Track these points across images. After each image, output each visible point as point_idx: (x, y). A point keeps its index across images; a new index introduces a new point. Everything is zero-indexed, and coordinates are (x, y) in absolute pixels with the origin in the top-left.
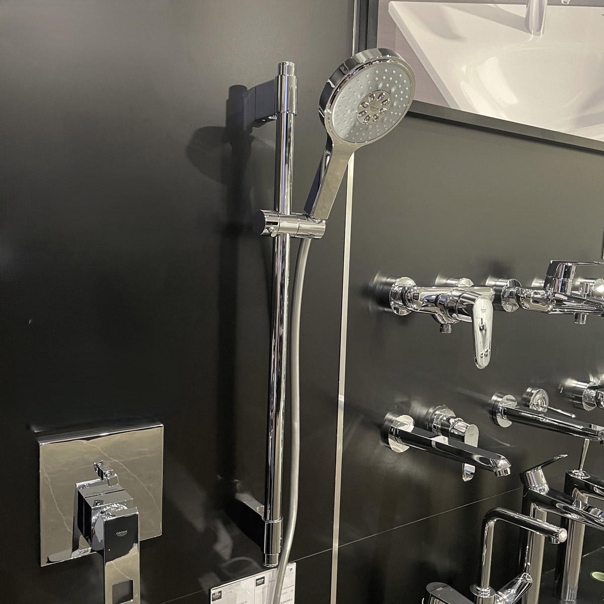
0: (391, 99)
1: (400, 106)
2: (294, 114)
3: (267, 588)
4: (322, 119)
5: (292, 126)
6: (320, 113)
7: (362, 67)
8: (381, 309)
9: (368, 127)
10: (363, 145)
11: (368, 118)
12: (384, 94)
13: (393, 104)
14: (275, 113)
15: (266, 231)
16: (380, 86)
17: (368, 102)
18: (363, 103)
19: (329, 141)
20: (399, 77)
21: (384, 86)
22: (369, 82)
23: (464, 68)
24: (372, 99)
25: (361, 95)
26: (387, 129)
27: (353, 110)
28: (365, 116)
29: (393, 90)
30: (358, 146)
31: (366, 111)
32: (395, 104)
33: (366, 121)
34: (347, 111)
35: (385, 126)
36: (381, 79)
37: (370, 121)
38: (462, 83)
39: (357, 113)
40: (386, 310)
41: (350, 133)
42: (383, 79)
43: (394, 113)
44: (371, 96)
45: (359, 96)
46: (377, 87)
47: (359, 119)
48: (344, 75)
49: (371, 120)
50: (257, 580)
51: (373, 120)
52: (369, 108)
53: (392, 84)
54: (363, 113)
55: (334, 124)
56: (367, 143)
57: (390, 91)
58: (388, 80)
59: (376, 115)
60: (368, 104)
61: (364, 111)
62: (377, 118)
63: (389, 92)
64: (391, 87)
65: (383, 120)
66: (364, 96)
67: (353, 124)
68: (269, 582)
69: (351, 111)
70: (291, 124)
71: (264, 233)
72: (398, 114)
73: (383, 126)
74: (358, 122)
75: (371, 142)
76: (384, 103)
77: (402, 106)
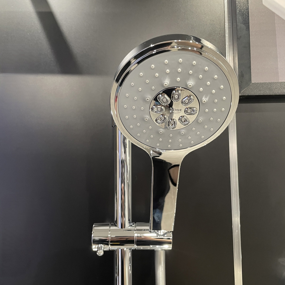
1: (216, 101)
16: (166, 82)
20: (193, 65)
22: (148, 81)
42: (167, 74)
46: (162, 85)
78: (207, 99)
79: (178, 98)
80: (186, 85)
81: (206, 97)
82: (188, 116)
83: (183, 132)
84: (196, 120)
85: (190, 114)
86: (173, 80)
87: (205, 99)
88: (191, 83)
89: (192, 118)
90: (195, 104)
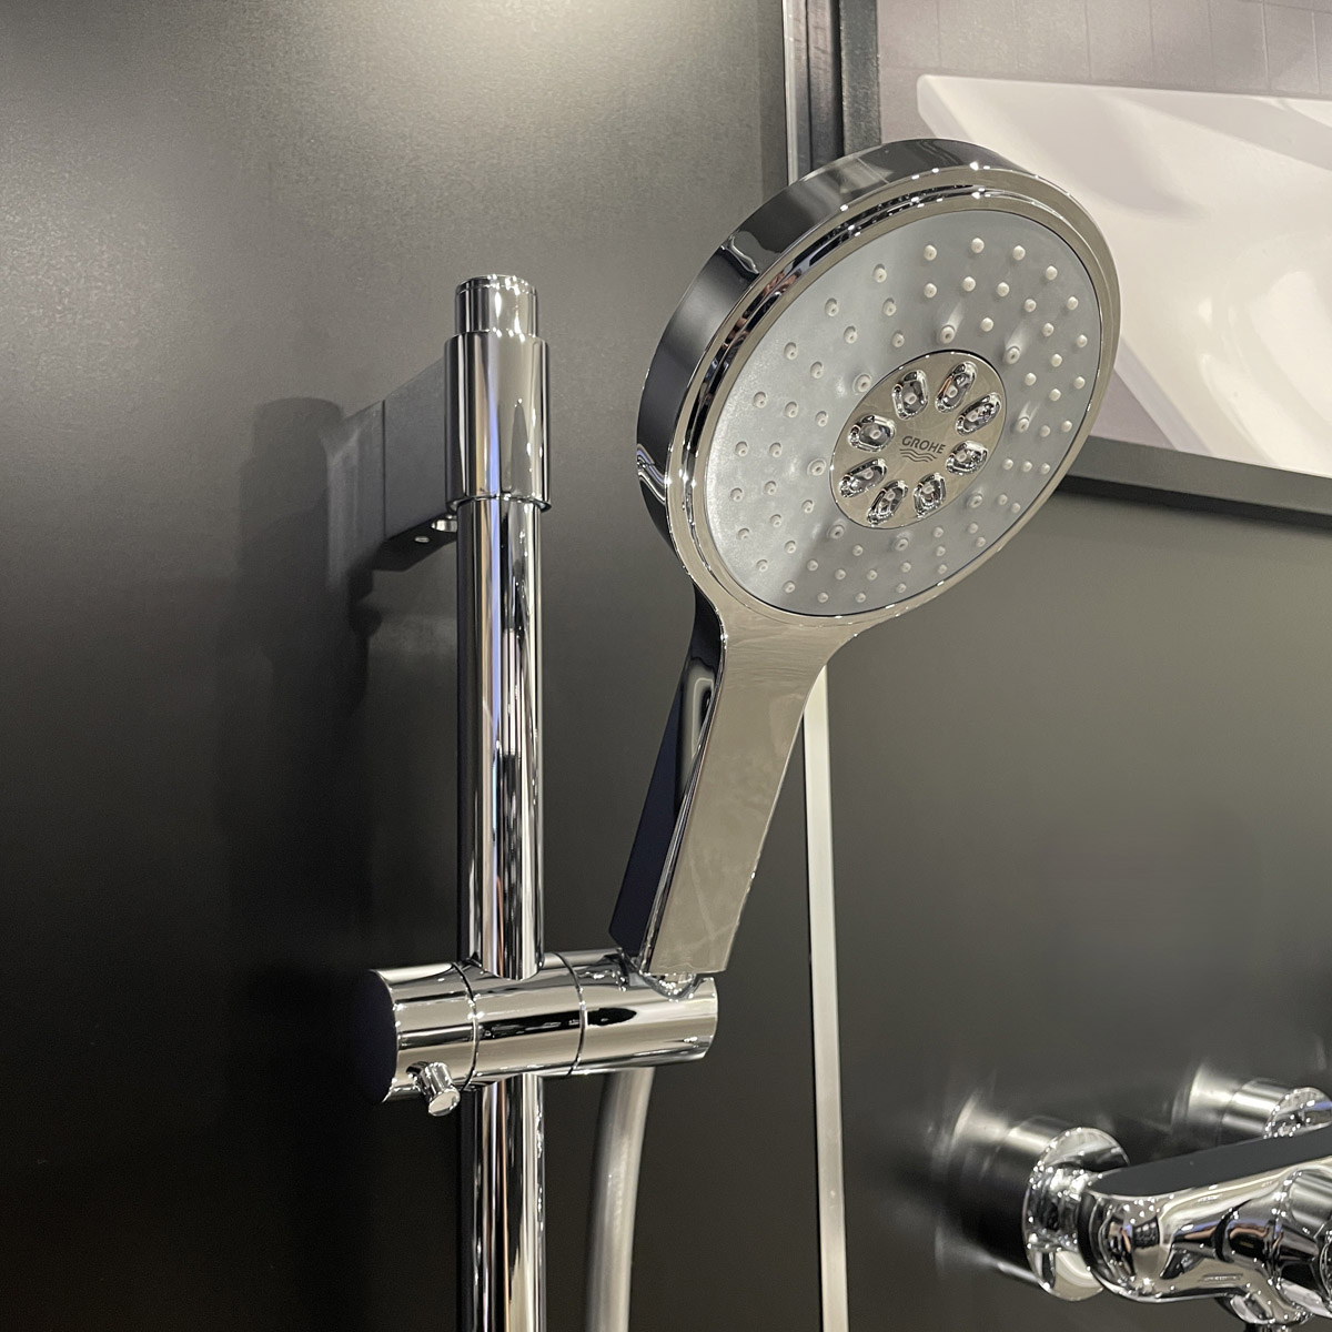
0: (1004, 396)
1: (1047, 430)
2: (536, 503)
4: (659, 512)
5: (529, 554)
6: (643, 485)
7: (835, 240)
8: (985, 1259)
9: (893, 542)
10: (868, 621)
11: (890, 496)
12: (970, 369)
13: (1014, 422)
14: (448, 504)
15: (401, 1082)
16: (951, 326)
17: (890, 416)
18: (861, 422)
19: (706, 620)
20: (1044, 280)
21: (971, 326)
22: (892, 310)
23: (1205, 310)
24: (911, 398)
25: (853, 377)
26: (986, 538)
27: (810, 460)
28: (876, 489)
29: (1016, 346)
30: (844, 630)
31: (881, 464)
32: (1025, 420)
33: (880, 513)
34: (781, 466)
35: (975, 527)
36: (953, 289)
37: (900, 509)
38: (1205, 359)
39: (832, 477)
40: (1003, 1266)
41: (803, 575)
42: (963, 293)
43: (1018, 468)
44: (907, 383)
45: (841, 389)
46: (935, 334)
47: (846, 502)
48: (751, 278)
49: (907, 503)
51: (919, 507)
52: (896, 443)
53: (1012, 315)
54: (867, 474)
55: (718, 536)
56: (893, 611)
57: (1001, 353)
58: (986, 298)
59: (930, 478)
60: (890, 424)
61: (869, 464)
62: (937, 493)
63: (997, 361)
64: (1004, 330)
65: (967, 499)
66: (869, 382)
67: (816, 531)
69: (804, 468)
70: (522, 547)
71: (393, 1095)
72: (1037, 471)
73: (967, 528)
74: (841, 520)
75: (908, 606)
76: (973, 417)
77: (1058, 430)
83: (904, 541)
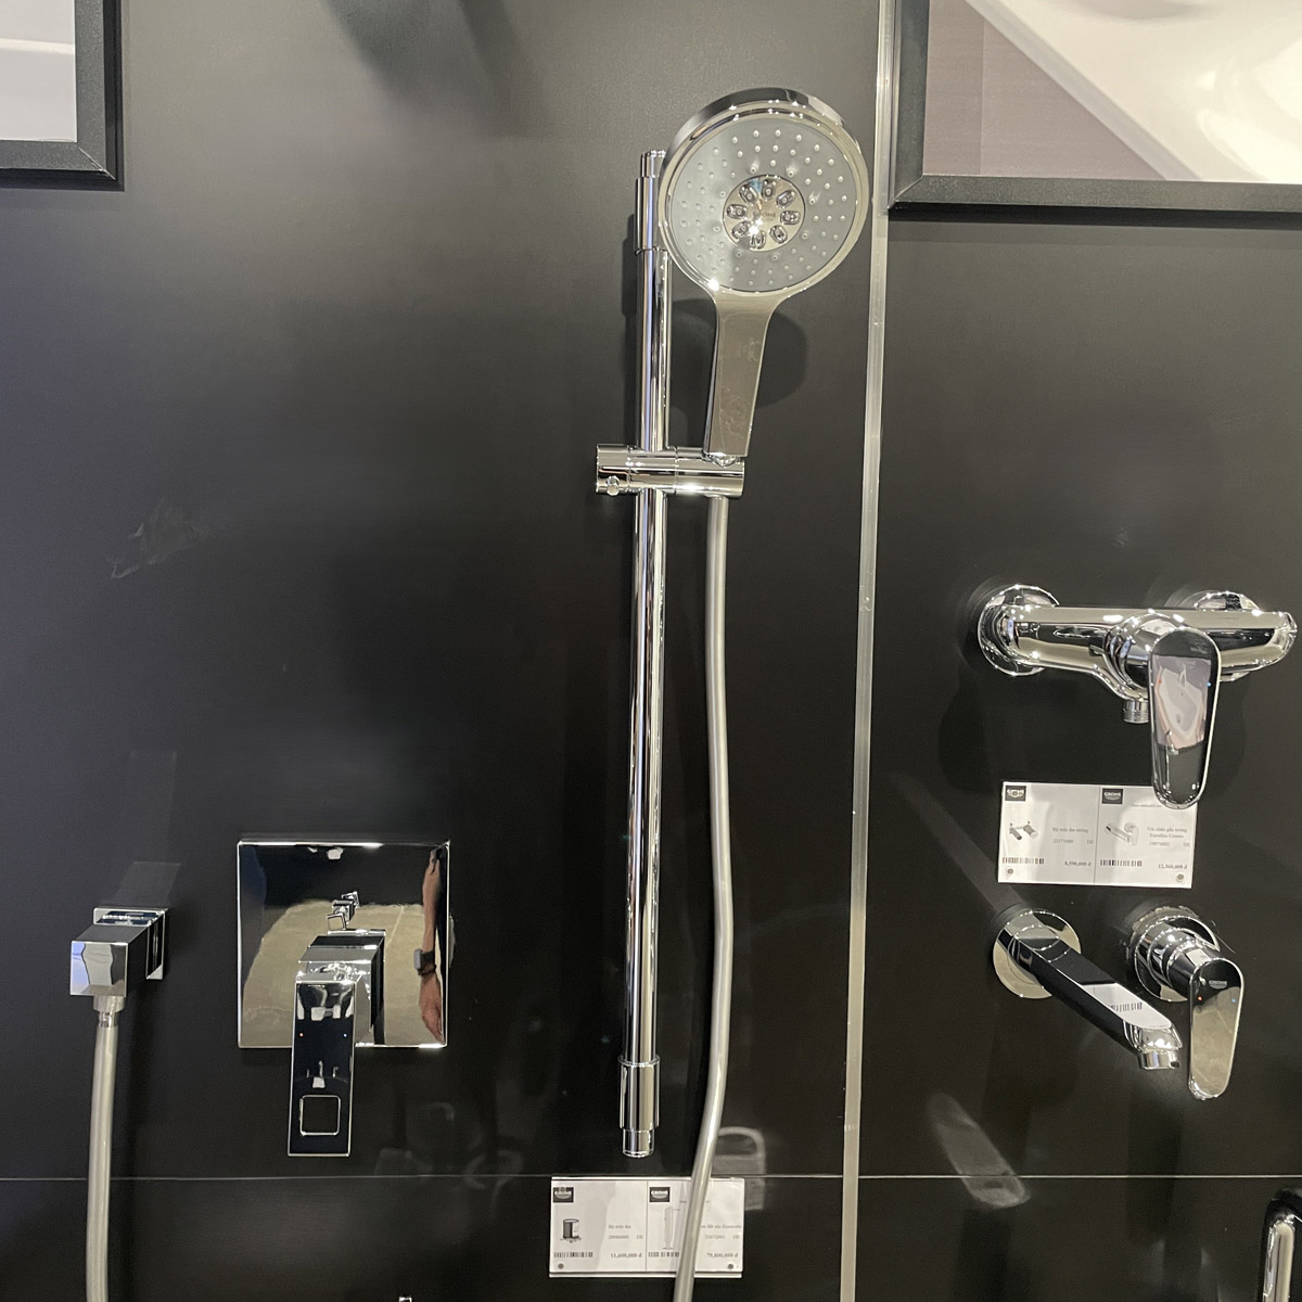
3: (675, 1213)
5: (665, 279)
16: (754, 166)
20: (796, 142)
22: (725, 164)
42: (756, 153)
46: (748, 171)
50: (652, 1189)
68: (681, 1202)
78: (817, 198)
79: (772, 194)
80: (785, 173)
81: (815, 195)
82: (786, 227)
83: (776, 255)
84: (799, 234)
85: (789, 223)
86: (764, 164)
87: (813, 199)
88: (792, 170)
89: (791, 231)
90: (797, 206)
